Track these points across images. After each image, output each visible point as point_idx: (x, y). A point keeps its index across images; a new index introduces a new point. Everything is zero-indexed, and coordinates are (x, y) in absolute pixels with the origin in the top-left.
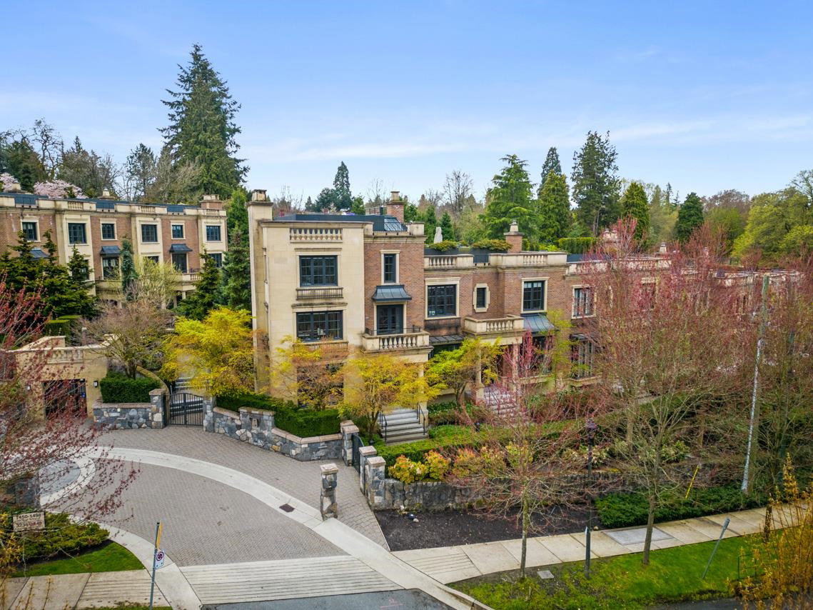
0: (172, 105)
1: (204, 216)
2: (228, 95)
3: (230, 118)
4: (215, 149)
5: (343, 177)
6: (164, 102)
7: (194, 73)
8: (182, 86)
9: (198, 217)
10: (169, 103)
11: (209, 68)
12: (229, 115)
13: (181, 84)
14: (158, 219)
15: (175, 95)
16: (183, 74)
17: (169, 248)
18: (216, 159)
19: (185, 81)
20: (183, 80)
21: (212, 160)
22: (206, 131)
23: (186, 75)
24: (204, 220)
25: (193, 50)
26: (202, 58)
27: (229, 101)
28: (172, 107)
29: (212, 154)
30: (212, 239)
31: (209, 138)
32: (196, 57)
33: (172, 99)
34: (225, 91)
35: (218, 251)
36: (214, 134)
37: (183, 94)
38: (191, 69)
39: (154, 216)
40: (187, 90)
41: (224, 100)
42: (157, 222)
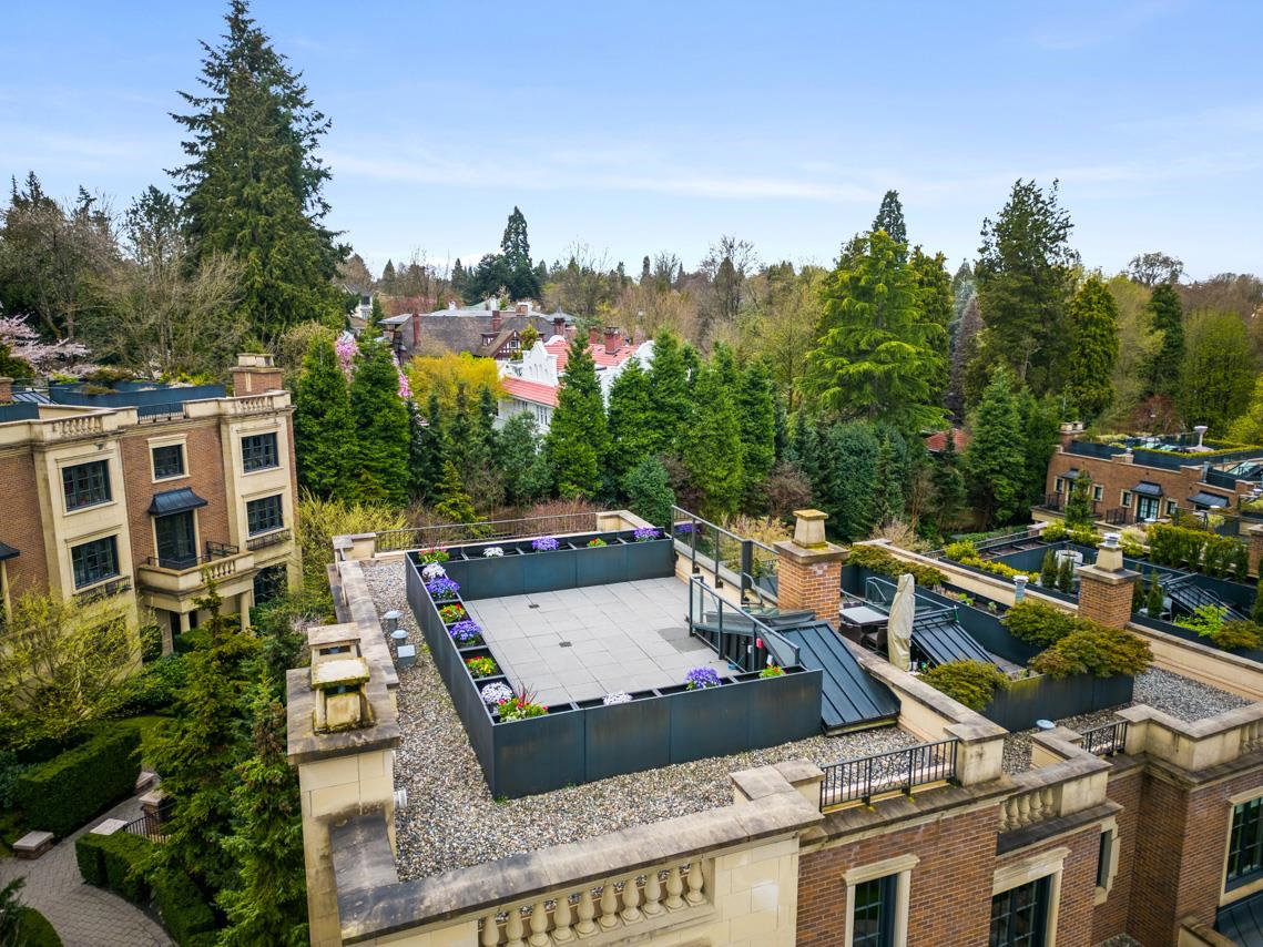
0: (192, 122)
1: (236, 417)
2: (306, 101)
3: (311, 147)
4: (278, 217)
5: (518, 234)
6: (175, 117)
7: (232, 56)
8: (211, 84)
9: (220, 420)
10: (187, 119)
11: (264, 46)
12: (306, 142)
13: (210, 79)
14: (112, 445)
15: (197, 102)
16: (212, 60)
17: (146, 506)
18: (281, 237)
19: (217, 75)
20: (212, 71)
21: (272, 239)
22: (258, 180)
23: (217, 62)
24: (235, 426)
25: (230, 11)
26: (251, 27)
27: (307, 112)
28: (192, 127)
29: (271, 226)
30: (259, 465)
31: (265, 193)
32: (238, 25)
33: (193, 111)
34: (298, 93)
35: (271, 490)
36: (276, 186)
37: (214, 100)
38: (227, 49)
39: (99, 441)
40: (221, 92)
41: (296, 112)
42: (110, 451)
